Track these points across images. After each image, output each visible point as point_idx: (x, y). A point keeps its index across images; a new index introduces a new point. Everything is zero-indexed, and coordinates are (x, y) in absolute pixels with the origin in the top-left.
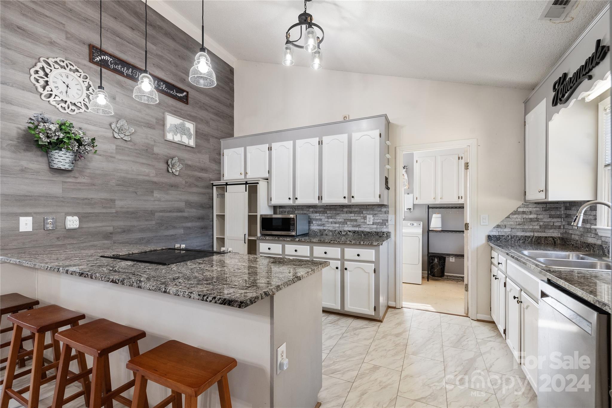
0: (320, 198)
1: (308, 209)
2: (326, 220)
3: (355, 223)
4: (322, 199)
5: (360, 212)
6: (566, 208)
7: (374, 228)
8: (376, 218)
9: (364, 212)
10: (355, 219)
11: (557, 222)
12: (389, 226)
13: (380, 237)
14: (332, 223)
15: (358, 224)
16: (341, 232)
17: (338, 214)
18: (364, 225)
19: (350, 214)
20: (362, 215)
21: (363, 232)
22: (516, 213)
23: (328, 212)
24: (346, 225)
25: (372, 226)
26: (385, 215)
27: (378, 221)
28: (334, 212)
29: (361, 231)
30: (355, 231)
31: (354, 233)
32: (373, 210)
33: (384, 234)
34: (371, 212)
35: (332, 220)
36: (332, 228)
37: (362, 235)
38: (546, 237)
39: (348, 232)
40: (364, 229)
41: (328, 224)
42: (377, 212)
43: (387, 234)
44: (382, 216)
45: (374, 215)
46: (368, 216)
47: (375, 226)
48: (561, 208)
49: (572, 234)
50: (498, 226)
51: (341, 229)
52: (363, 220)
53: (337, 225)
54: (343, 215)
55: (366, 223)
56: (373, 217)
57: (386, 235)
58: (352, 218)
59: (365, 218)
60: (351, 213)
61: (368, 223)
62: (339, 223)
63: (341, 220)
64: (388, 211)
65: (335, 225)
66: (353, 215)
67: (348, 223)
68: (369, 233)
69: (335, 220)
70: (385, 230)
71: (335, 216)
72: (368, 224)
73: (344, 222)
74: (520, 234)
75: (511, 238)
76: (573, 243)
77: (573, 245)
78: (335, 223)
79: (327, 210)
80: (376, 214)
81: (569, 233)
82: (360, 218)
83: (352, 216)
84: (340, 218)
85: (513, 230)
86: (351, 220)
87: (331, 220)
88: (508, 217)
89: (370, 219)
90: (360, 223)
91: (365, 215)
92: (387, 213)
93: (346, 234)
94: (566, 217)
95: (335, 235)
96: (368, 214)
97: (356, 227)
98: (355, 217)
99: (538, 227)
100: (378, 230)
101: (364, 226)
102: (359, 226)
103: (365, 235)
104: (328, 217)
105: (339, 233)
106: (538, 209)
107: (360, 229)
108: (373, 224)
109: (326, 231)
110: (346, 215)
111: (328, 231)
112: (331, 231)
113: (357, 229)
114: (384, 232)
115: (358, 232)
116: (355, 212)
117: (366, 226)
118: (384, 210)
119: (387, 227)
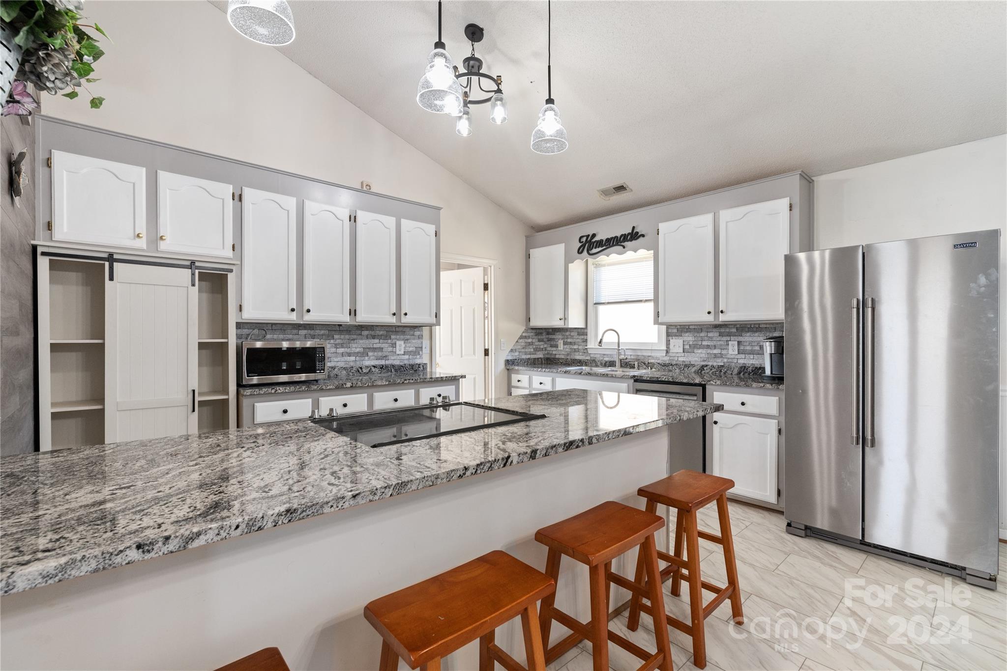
0: (353, 312)
1: (295, 331)
2: (333, 350)
3: (380, 354)
4: (355, 315)
5: (386, 337)
6: (548, 334)
7: (406, 360)
8: (408, 345)
9: (393, 337)
10: (380, 348)
11: (542, 345)
12: (424, 356)
13: (415, 371)
14: (343, 355)
15: (385, 354)
16: (361, 368)
17: (354, 340)
18: (393, 356)
19: (373, 340)
20: (389, 341)
21: (393, 366)
22: (521, 337)
23: (336, 337)
24: (366, 358)
25: (403, 356)
26: (419, 341)
27: (411, 349)
28: (347, 337)
29: (390, 365)
30: (383, 366)
31: (381, 368)
32: (403, 333)
33: (420, 367)
34: (402, 337)
35: (343, 349)
36: (343, 363)
37: (393, 370)
38: (538, 359)
39: (373, 368)
40: (392, 361)
41: (336, 357)
42: (408, 337)
43: (423, 366)
44: (415, 342)
45: (406, 340)
46: (398, 343)
47: (406, 357)
48: (543, 333)
49: (556, 354)
50: (512, 351)
51: (358, 364)
52: (390, 349)
53: (353, 358)
54: (361, 341)
55: (395, 352)
56: (404, 343)
57: (422, 368)
58: (375, 346)
59: (394, 345)
60: (374, 337)
61: (398, 352)
62: (356, 354)
63: (358, 350)
64: (422, 336)
65: (348, 359)
66: (377, 341)
67: (370, 354)
68: (402, 366)
69: (348, 350)
70: (418, 361)
71: (349, 343)
72: (398, 355)
73: (363, 353)
74: (524, 357)
75: (521, 361)
76: (561, 361)
77: (561, 363)
78: (349, 355)
79: (333, 333)
80: (407, 340)
81: (552, 354)
82: (386, 345)
83: (376, 343)
84: (357, 346)
85: (521, 354)
86: (374, 349)
87: (341, 350)
88: (517, 342)
89: (401, 347)
90: (387, 354)
91: (394, 341)
92: (420, 337)
93: (369, 371)
94: (548, 341)
95: (351, 374)
96: (398, 340)
97: (382, 359)
98: (380, 344)
99: (532, 350)
100: (411, 362)
101: (393, 358)
102: (385, 357)
103: (396, 371)
104: (336, 345)
105: (358, 371)
106: (532, 334)
107: (388, 362)
108: (404, 355)
109: (336, 370)
110: (367, 341)
111: (339, 369)
112: (345, 369)
113: (383, 362)
114: (420, 365)
115: (387, 366)
116: (379, 337)
117: (395, 357)
118: (417, 333)
119: (421, 357)
